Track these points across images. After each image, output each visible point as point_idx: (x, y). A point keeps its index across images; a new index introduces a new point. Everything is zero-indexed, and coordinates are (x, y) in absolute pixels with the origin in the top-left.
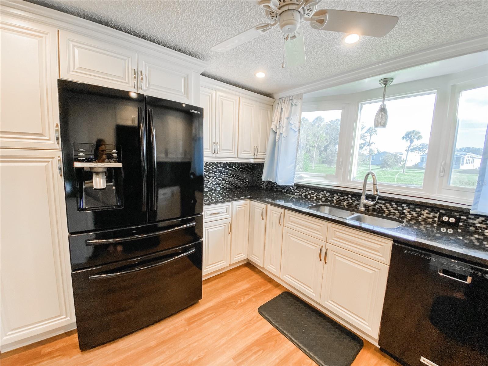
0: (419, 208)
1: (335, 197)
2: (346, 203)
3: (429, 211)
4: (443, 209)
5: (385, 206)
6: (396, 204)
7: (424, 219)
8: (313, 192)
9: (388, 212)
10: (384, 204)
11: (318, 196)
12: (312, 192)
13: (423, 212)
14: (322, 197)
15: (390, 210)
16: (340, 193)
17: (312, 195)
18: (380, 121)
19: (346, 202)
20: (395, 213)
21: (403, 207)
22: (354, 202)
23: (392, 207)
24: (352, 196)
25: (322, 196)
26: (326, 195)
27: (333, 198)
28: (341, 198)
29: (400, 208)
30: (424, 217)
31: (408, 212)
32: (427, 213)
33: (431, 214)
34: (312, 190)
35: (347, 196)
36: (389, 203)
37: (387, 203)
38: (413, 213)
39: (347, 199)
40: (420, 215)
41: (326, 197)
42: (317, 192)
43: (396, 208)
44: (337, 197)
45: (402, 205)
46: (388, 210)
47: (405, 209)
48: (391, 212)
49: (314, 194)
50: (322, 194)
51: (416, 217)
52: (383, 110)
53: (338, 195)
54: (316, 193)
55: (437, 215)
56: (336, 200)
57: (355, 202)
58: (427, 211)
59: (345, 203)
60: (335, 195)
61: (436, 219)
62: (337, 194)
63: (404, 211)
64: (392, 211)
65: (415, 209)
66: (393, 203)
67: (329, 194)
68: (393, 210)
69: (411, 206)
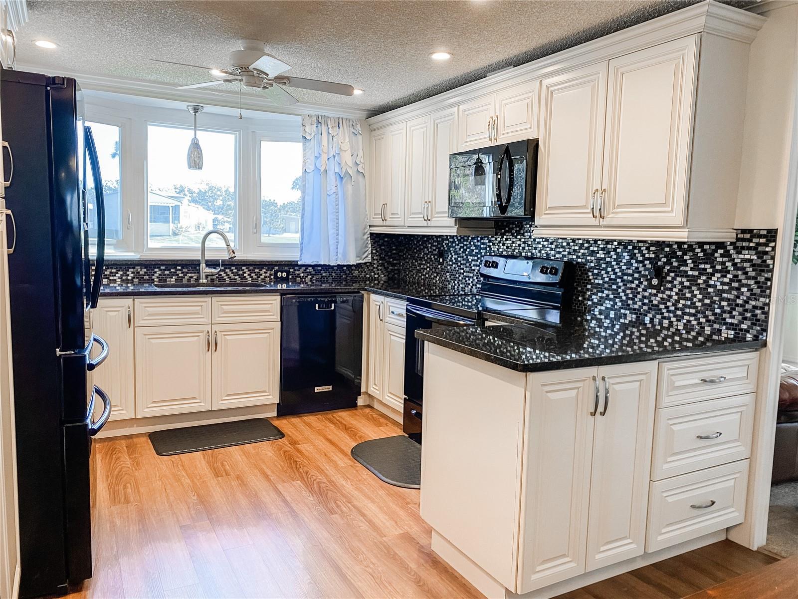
0: (258, 268)
1: (156, 272)
2: (174, 280)
3: (266, 270)
4: (276, 265)
5: (224, 273)
6: (236, 268)
7: (263, 279)
8: (114, 271)
9: (228, 279)
10: (224, 271)
11: (124, 278)
12: (111, 273)
13: (261, 272)
14: (133, 278)
15: (230, 277)
16: (163, 265)
17: (112, 278)
18: (198, 162)
19: (174, 277)
20: (236, 279)
21: (243, 270)
22: (186, 275)
23: (232, 273)
24: (183, 268)
25: (132, 275)
26: (139, 273)
27: (154, 275)
28: (167, 272)
29: (241, 272)
30: (262, 277)
31: (248, 275)
32: (265, 273)
33: (268, 272)
34: (112, 268)
35: (175, 268)
36: (229, 268)
37: (227, 268)
38: (253, 275)
39: (176, 272)
40: (259, 275)
41: (141, 275)
42: (123, 271)
43: (236, 273)
44: (160, 273)
45: (242, 268)
46: (228, 278)
47: (245, 273)
48: (232, 279)
49: (115, 276)
50: (132, 273)
51: (256, 279)
52: (195, 146)
53: (160, 270)
54: (119, 272)
55: (273, 272)
56: (158, 278)
57: (188, 275)
58: (265, 270)
59: (172, 280)
60: (156, 270)
61: (272, 277)
62: (159, 268)
63: (245, 275)
64: (233, 277)
65: (254, 270)
66: (232, 268)
67: (145, 270)
68: (234, 275)
69: (251, 268)
